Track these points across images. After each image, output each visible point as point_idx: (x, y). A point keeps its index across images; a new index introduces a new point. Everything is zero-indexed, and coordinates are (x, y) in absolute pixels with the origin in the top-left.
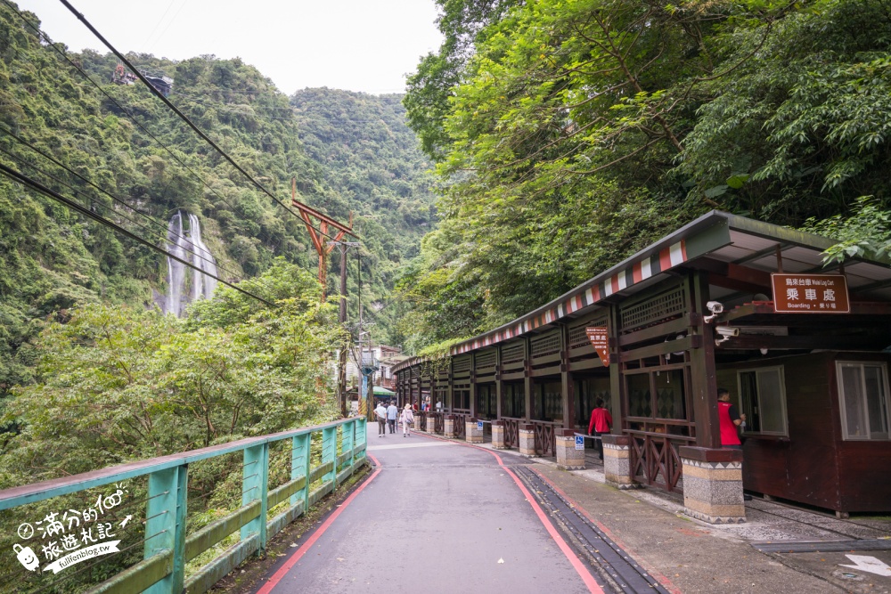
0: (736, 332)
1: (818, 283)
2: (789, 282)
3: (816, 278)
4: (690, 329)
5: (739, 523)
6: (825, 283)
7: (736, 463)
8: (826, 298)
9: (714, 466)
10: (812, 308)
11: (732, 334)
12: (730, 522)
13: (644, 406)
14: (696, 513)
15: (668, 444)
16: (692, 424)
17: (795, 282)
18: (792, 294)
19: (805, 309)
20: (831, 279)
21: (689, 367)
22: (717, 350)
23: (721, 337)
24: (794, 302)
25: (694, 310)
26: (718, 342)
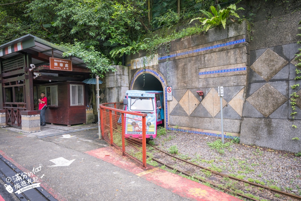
0: (40, 75)
1: (64, 62)
2: (55, 60)
3: (63, 60)
4: (25, 73)
5: (38, 132)
6: (66, 62)
7: (38, 115)
8: (66, 66)
9: (31, 116)
10: (61, 69)
11: (39, 75)
12: (35, 132)
13: (20, 99)
14: (25, 131)
15: (18, 111)
16: (26, 104)
17: (57, 61)
18: (56, 64)
19: (60, 69)
20: (68, 61)
21: (25, 85)
22: (34, 80)
23: (35, 76)
24: (56, 67)
25: (27, 67)
26: (34, 77)
